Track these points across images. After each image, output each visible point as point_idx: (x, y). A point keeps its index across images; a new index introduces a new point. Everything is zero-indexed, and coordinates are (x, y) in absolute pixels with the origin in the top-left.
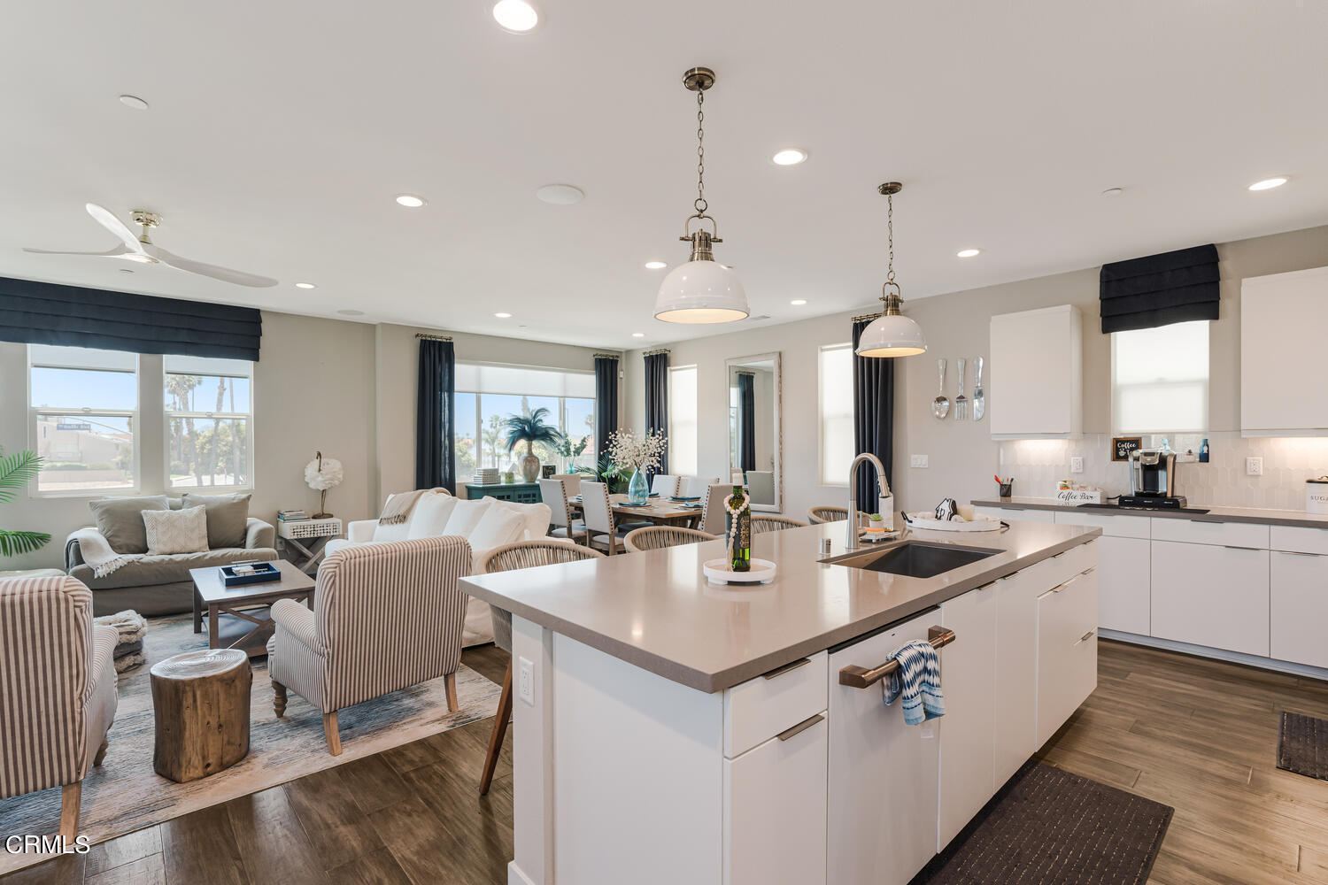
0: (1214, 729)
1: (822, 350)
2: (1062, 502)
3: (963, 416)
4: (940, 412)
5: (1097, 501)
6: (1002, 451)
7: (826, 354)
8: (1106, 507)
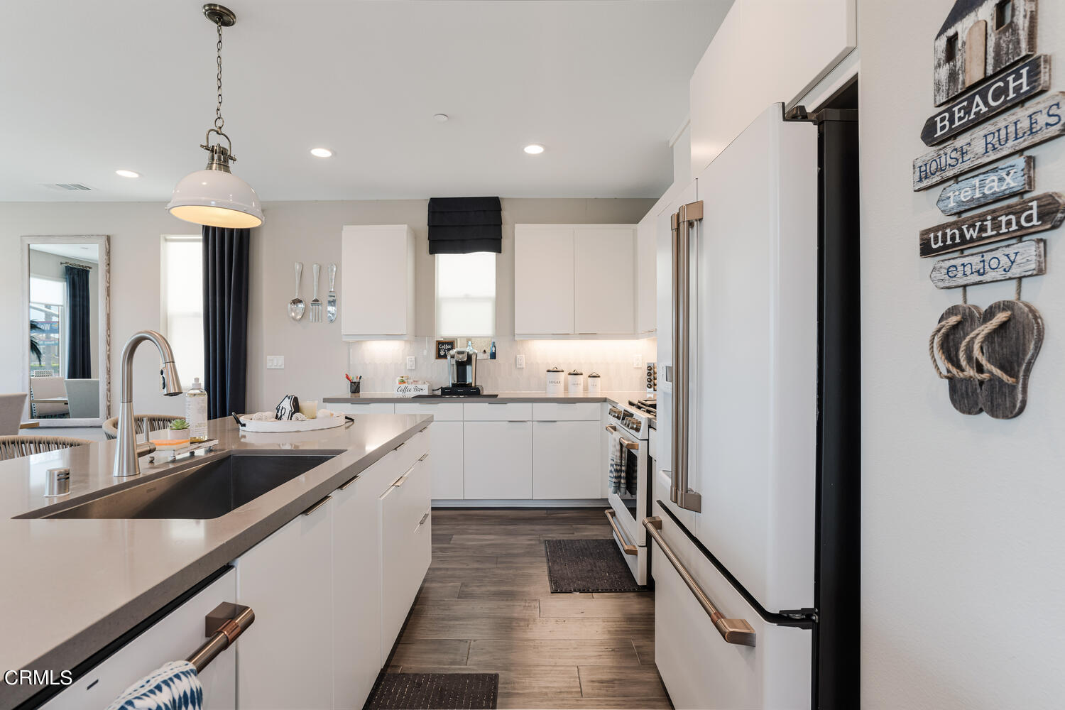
0: (511, 572)
1: (166, 240)
2: (400, 395)
3: (317, 318)
4: (296, 314)
5: (426, 392)
6: (351, 350)
7: (171, 245)
8: (431, 397)
